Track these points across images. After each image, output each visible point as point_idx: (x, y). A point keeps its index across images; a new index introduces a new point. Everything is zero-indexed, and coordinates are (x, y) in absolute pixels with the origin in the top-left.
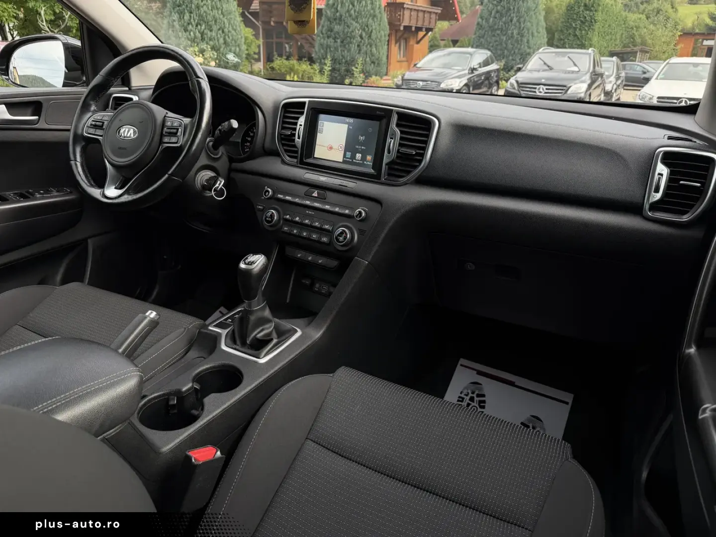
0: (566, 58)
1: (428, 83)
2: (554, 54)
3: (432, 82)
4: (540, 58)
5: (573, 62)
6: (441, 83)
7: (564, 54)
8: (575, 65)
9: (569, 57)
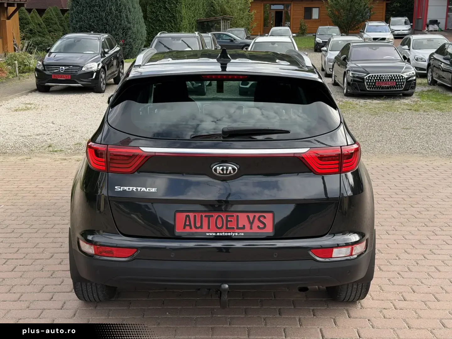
0: (180, 41)
1: (71, 67)
2: (170, 38)
3: (73, 66)
4: (160, 42)
5: (187, 45)
6: (82, 67)
7: (178, 38)
8: (189, 47)
9: (182, 40)
